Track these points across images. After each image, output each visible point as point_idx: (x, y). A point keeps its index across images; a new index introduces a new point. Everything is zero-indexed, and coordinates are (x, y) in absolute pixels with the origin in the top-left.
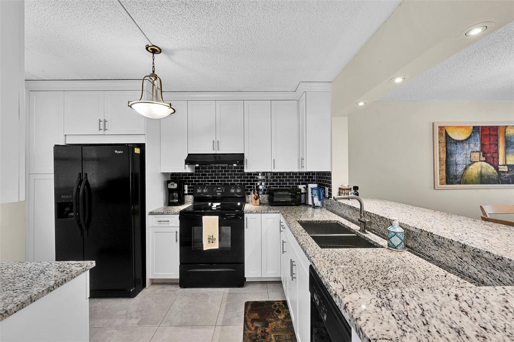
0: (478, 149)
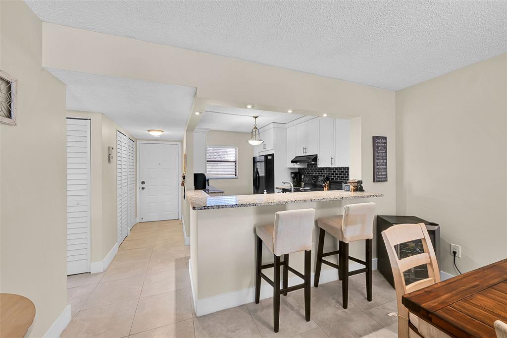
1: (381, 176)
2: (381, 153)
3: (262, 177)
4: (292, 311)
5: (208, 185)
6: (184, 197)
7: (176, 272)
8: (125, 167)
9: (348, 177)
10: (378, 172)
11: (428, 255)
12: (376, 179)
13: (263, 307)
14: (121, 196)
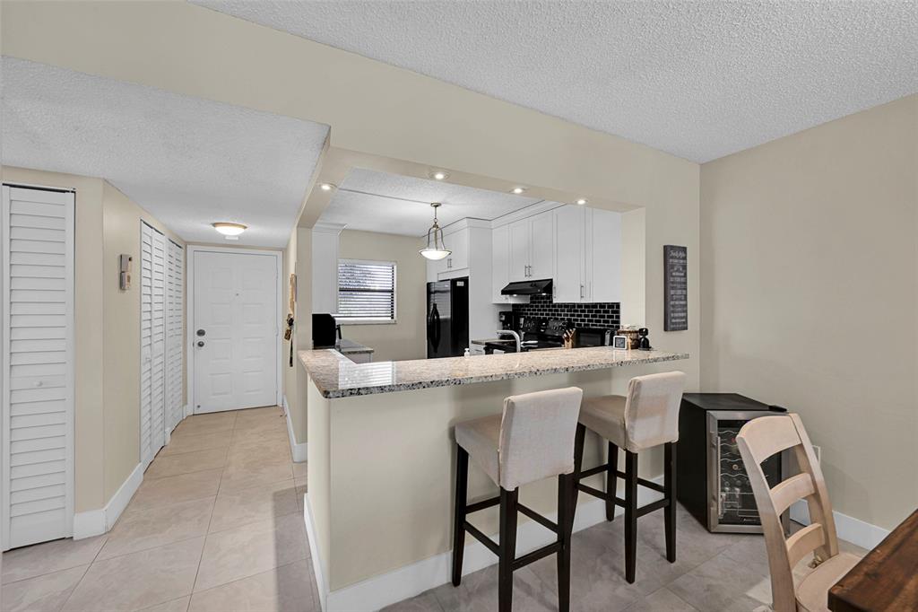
1: (677, 320)
2: (677, 276)
3: (446, 320)
4: (529, 598)
5: (340, 338)
6: (291, 362)
7: (276, 524)
8: (160, 299)
9: (618, 322)
10: (673, 312)
11: (810, 479)
12: (669, 326)
13: (469, 594)
14: (150, 361)
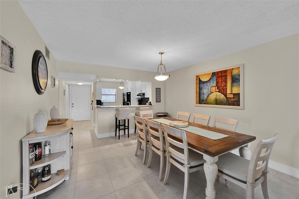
0: (215, 85)
2: (158, 93)
5: (103, 104)
6: (92, 109)
9: (148, 101)
10: (157, 99)
12: (157, 102)
